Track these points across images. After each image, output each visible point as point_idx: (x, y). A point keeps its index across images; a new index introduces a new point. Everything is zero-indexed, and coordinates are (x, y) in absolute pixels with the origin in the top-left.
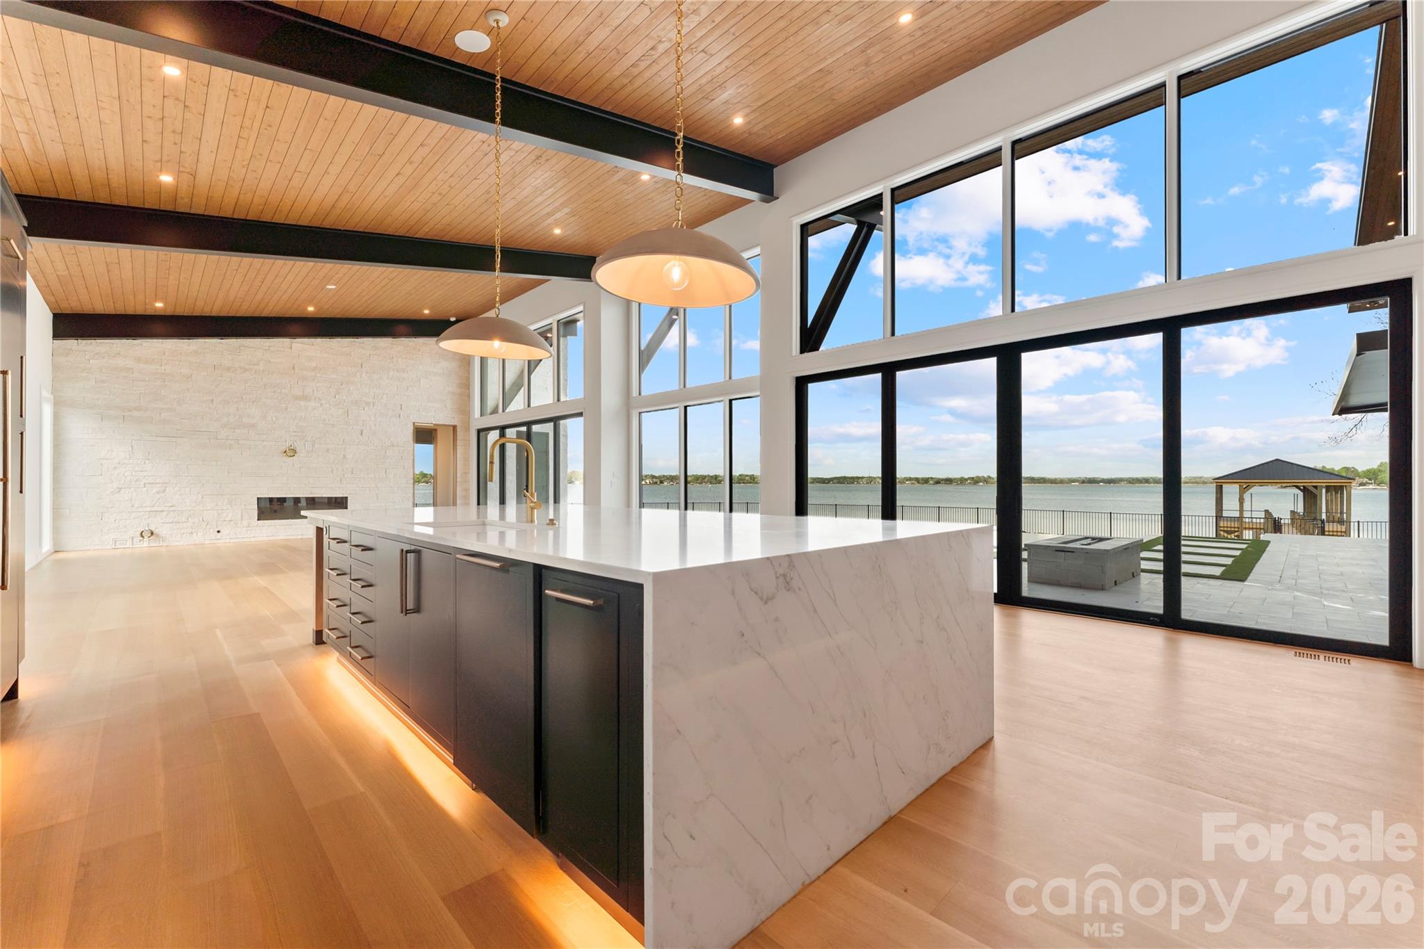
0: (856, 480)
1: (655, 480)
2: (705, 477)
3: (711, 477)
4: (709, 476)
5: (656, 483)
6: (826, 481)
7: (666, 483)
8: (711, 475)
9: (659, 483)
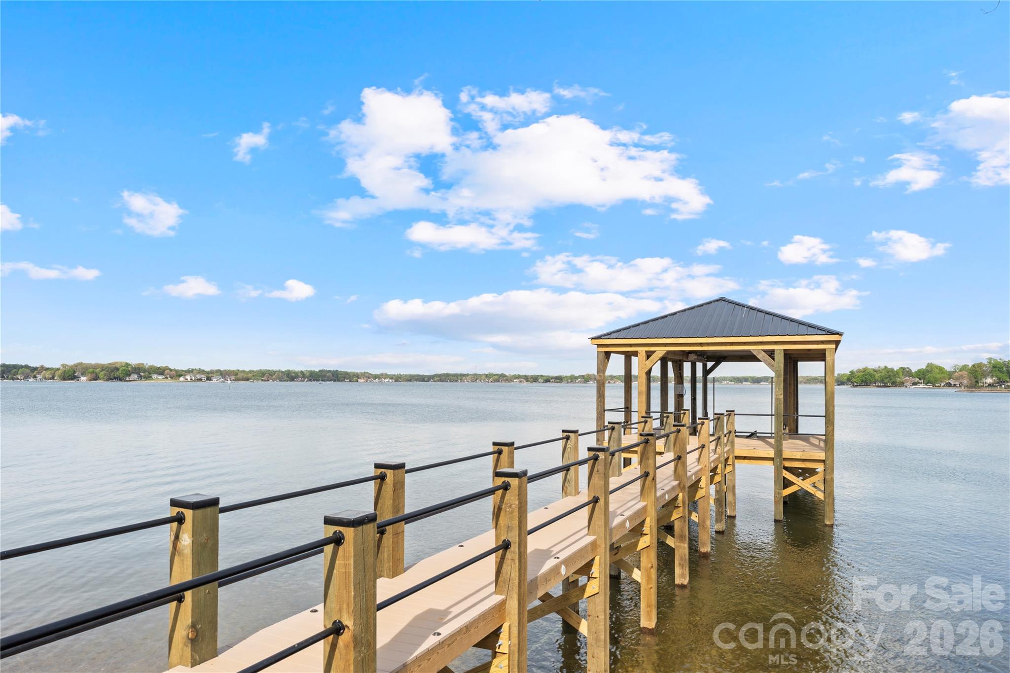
0: (459, 378)
1: (198, 376)
2: (274, 372)
3: (282, 372)
4: (279, 371)
5: (201, 380)
6: (426, 379)
7: (214, 380)
8: (283, 370)
9: (204, 379)
